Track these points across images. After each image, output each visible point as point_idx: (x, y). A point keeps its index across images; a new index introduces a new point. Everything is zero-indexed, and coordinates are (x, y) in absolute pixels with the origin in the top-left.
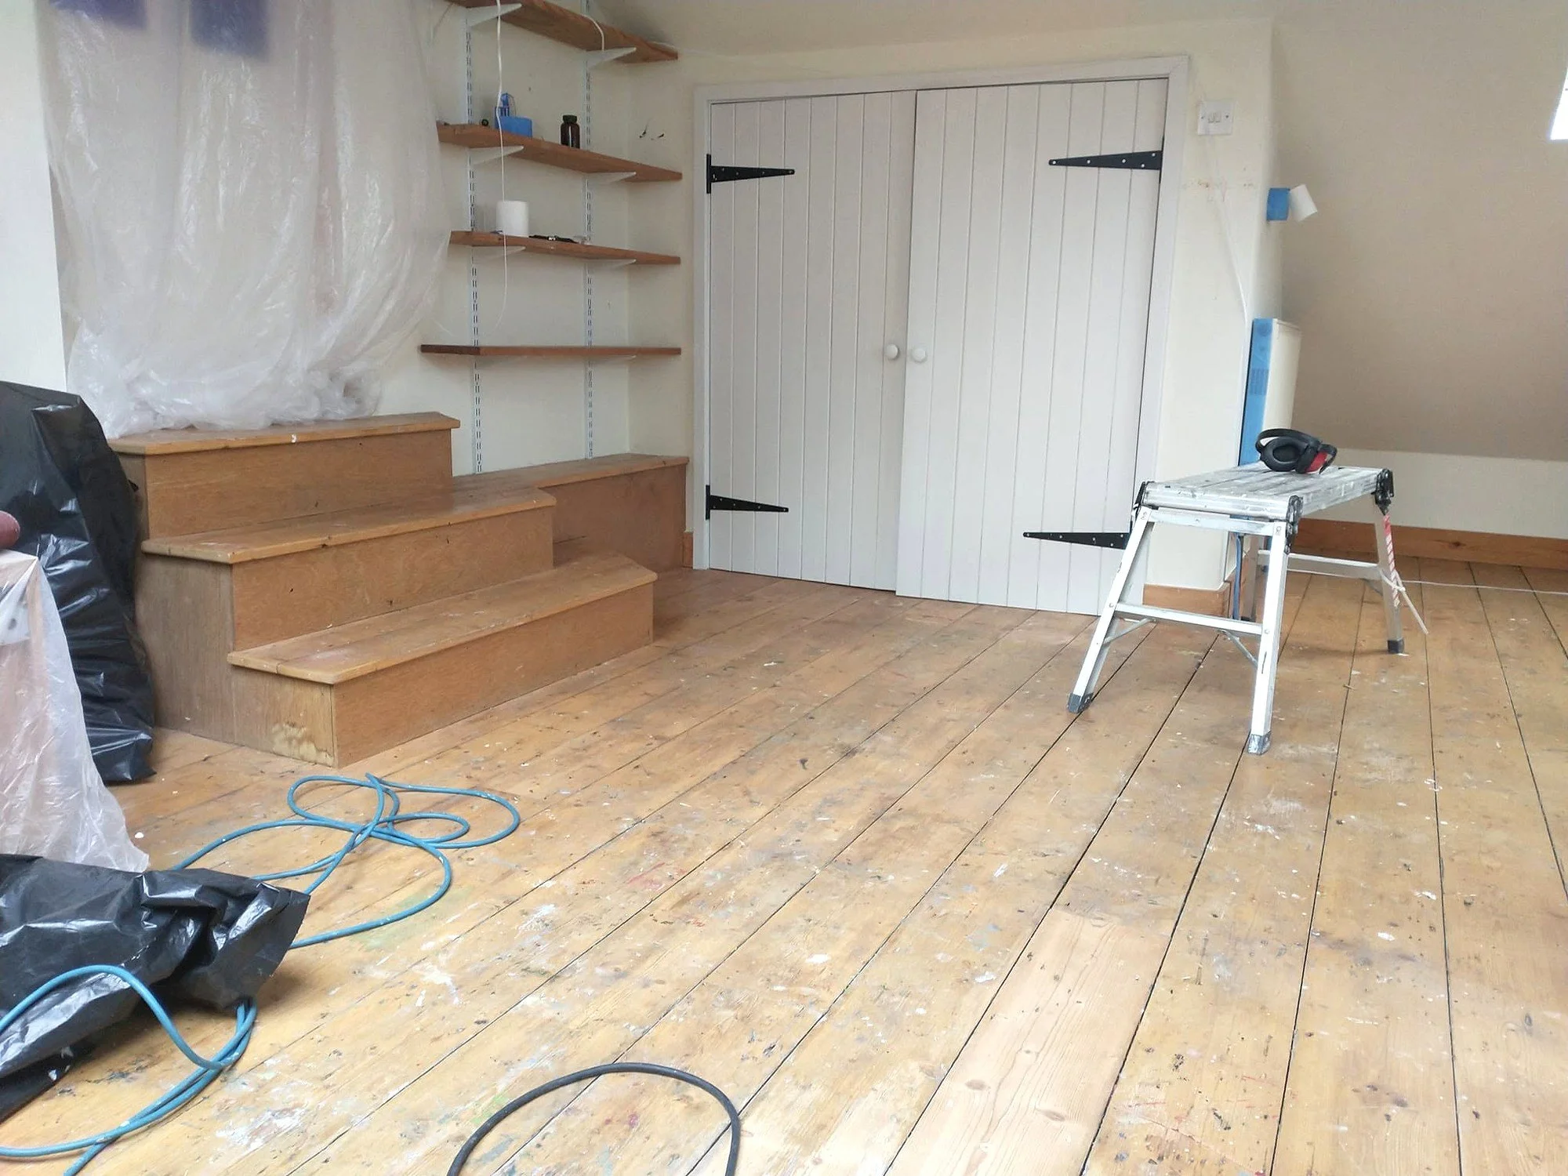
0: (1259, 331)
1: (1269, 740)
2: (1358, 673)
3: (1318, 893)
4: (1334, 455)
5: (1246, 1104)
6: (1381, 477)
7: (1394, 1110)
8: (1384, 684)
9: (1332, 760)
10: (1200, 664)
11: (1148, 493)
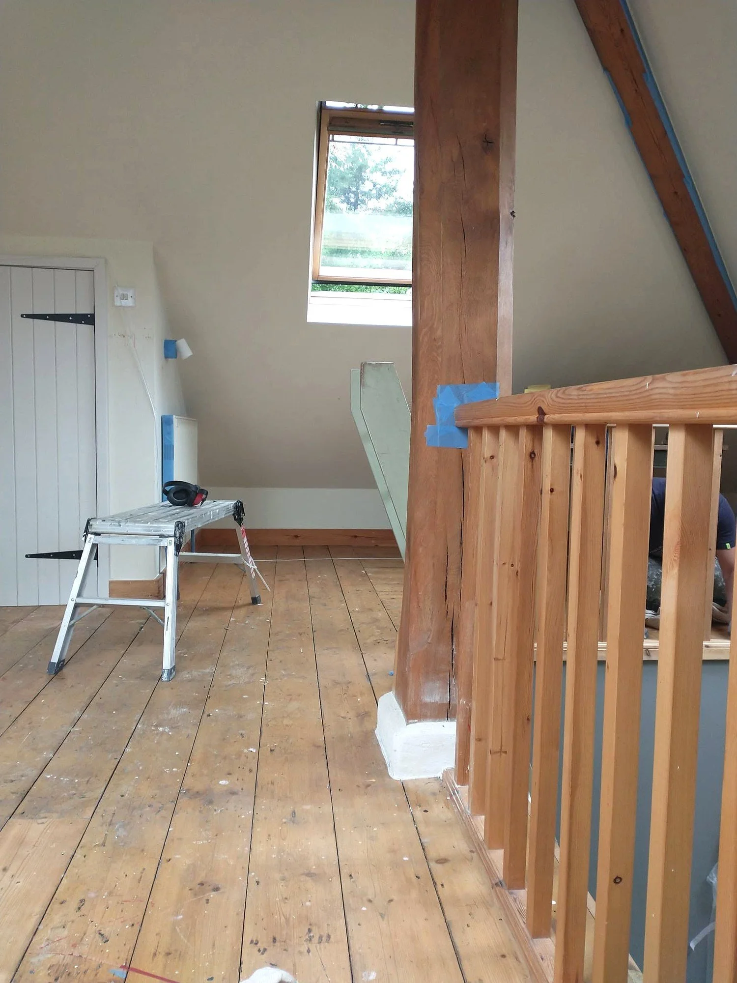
0: (166, 423)
1: (174, 670)
2: (234, 619)
3: (189, 764)
4: (207, 495)
5: (120, 920)
6: (236, 505)
7: (212, 895)
8: (247, 624)
9: (211, 676)
10: (142, 628)
11: (91, 525)
